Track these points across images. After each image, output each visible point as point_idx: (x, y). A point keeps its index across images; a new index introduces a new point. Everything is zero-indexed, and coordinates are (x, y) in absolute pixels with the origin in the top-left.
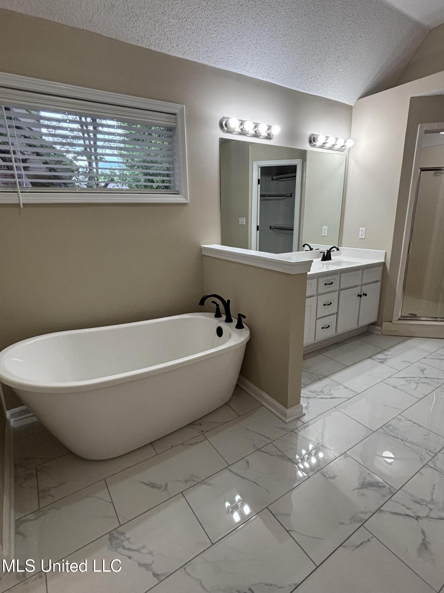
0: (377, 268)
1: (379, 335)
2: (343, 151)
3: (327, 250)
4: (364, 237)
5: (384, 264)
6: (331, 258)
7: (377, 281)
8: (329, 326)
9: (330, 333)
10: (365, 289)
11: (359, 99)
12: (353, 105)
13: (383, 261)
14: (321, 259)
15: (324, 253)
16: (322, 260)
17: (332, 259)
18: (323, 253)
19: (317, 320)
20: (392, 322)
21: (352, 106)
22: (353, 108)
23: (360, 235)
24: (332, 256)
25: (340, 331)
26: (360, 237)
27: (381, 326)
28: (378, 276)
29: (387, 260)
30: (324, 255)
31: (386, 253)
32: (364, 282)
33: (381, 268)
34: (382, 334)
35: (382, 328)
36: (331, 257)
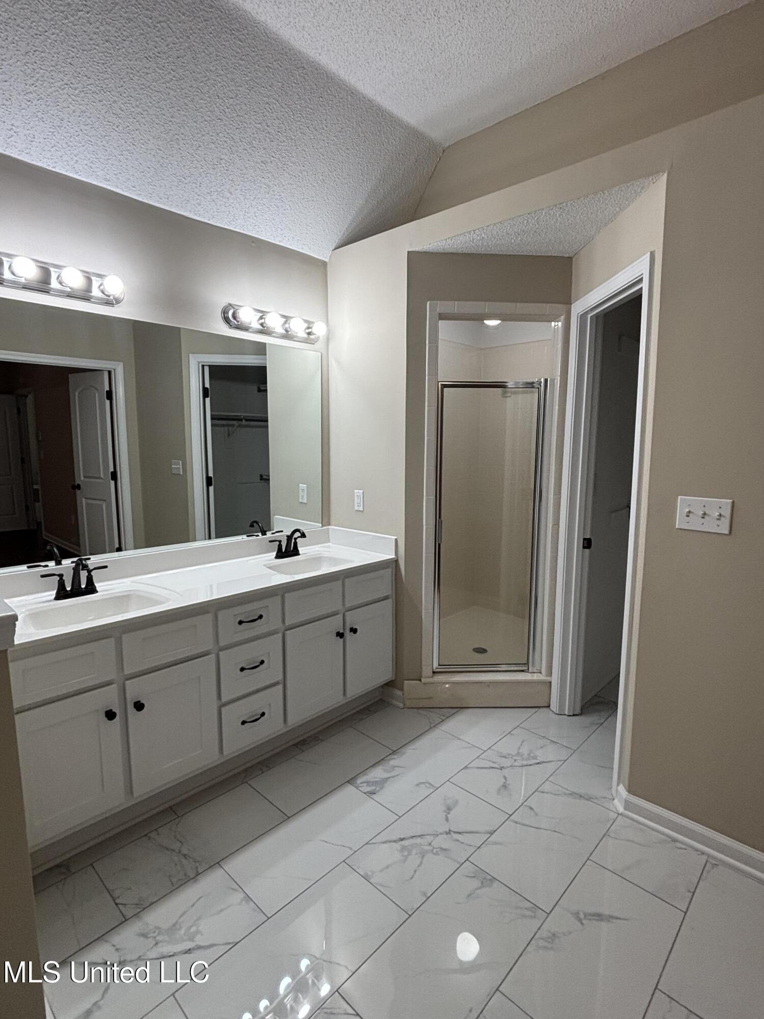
0: (381, 572)
1: (399, 708)
2: (314, 344)
3: (287, 536)
4: (361, 509)
5: (396, 562)
6: (298, 551)
7: (386, 598)
8: (263, 714)
9: (269, 728)
10: (352, 619)
11: (335, 249)
12: (327, 260)
13: (394, 557)
14: (274, 554)
15: (280, 541)
16: (278, 557)
17: (300, 552)
18: (278, 543)
19: (223, 709)
20: (420, 680)
21: (325, 262)
22: (328, 266)
23: (356, 505)
24: (301, 547)
25: (294, 719)
26: (356, 508)
27: (402, 689)
28: (384, 587)
29: (399, 555)
30: (280, 546)
31: (396, 540)
32: (348, 605)
33: (388, 573)
34: (405, 705)
35: (403, 694)
36: (299, 549)
